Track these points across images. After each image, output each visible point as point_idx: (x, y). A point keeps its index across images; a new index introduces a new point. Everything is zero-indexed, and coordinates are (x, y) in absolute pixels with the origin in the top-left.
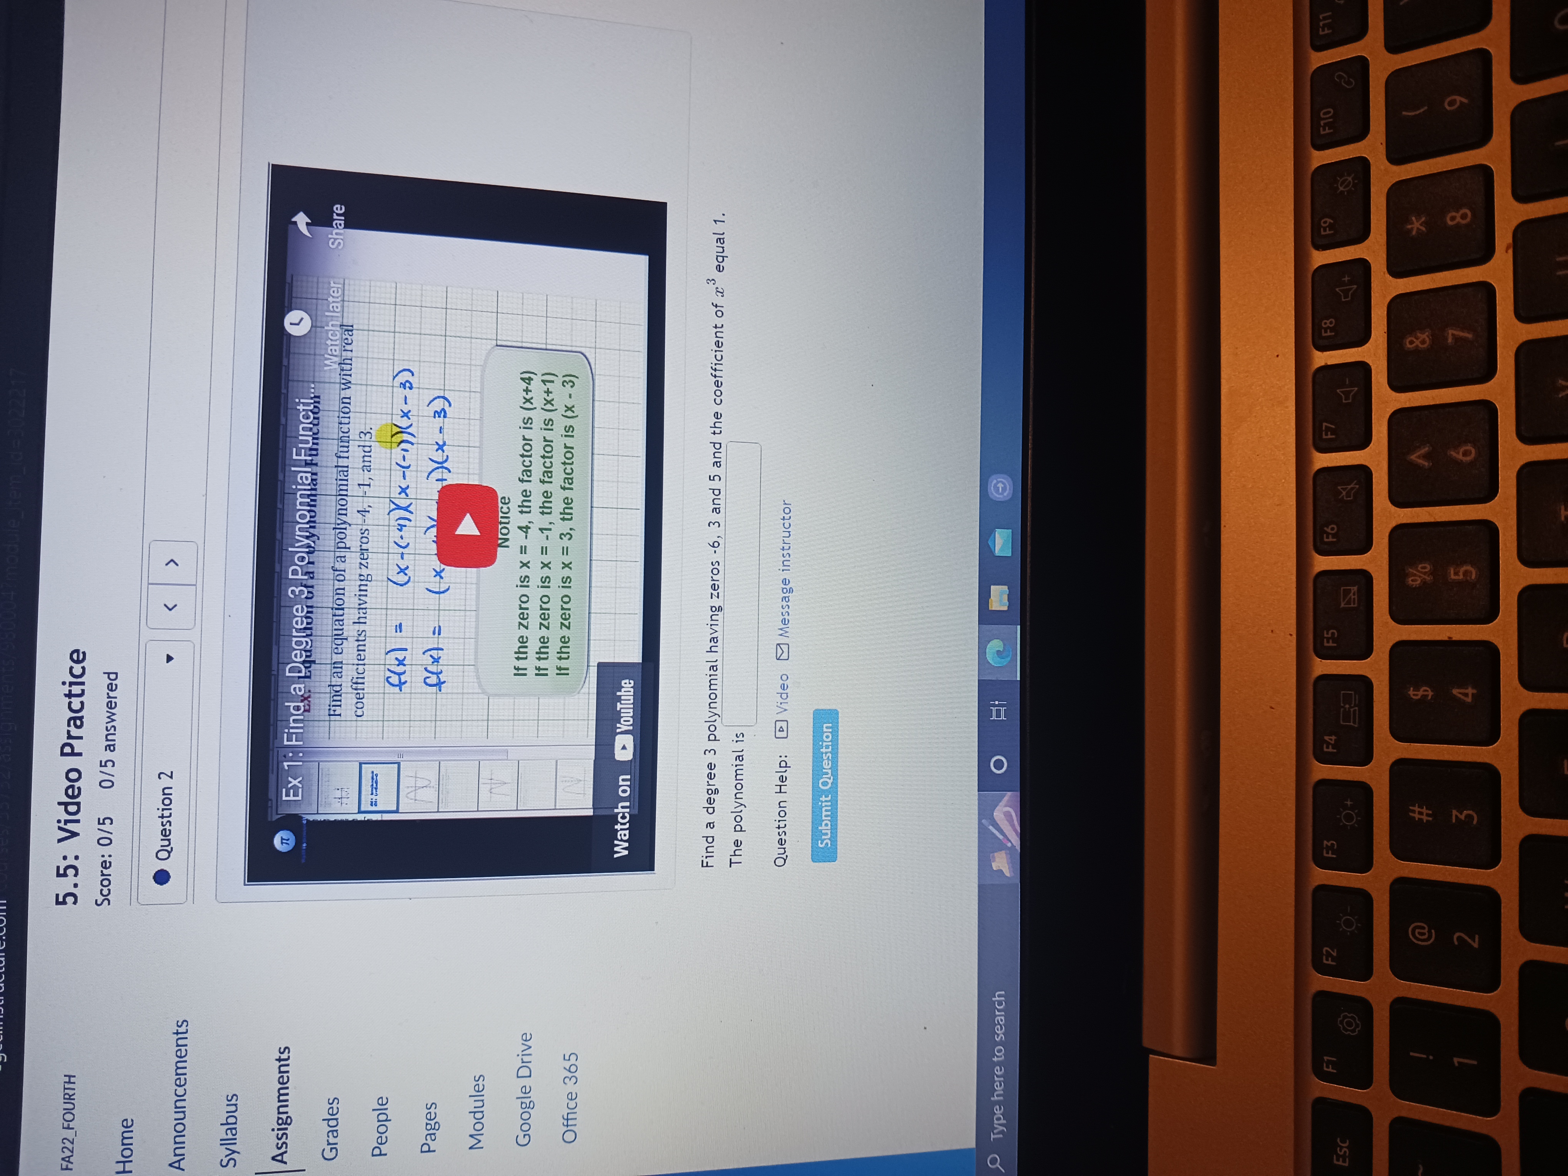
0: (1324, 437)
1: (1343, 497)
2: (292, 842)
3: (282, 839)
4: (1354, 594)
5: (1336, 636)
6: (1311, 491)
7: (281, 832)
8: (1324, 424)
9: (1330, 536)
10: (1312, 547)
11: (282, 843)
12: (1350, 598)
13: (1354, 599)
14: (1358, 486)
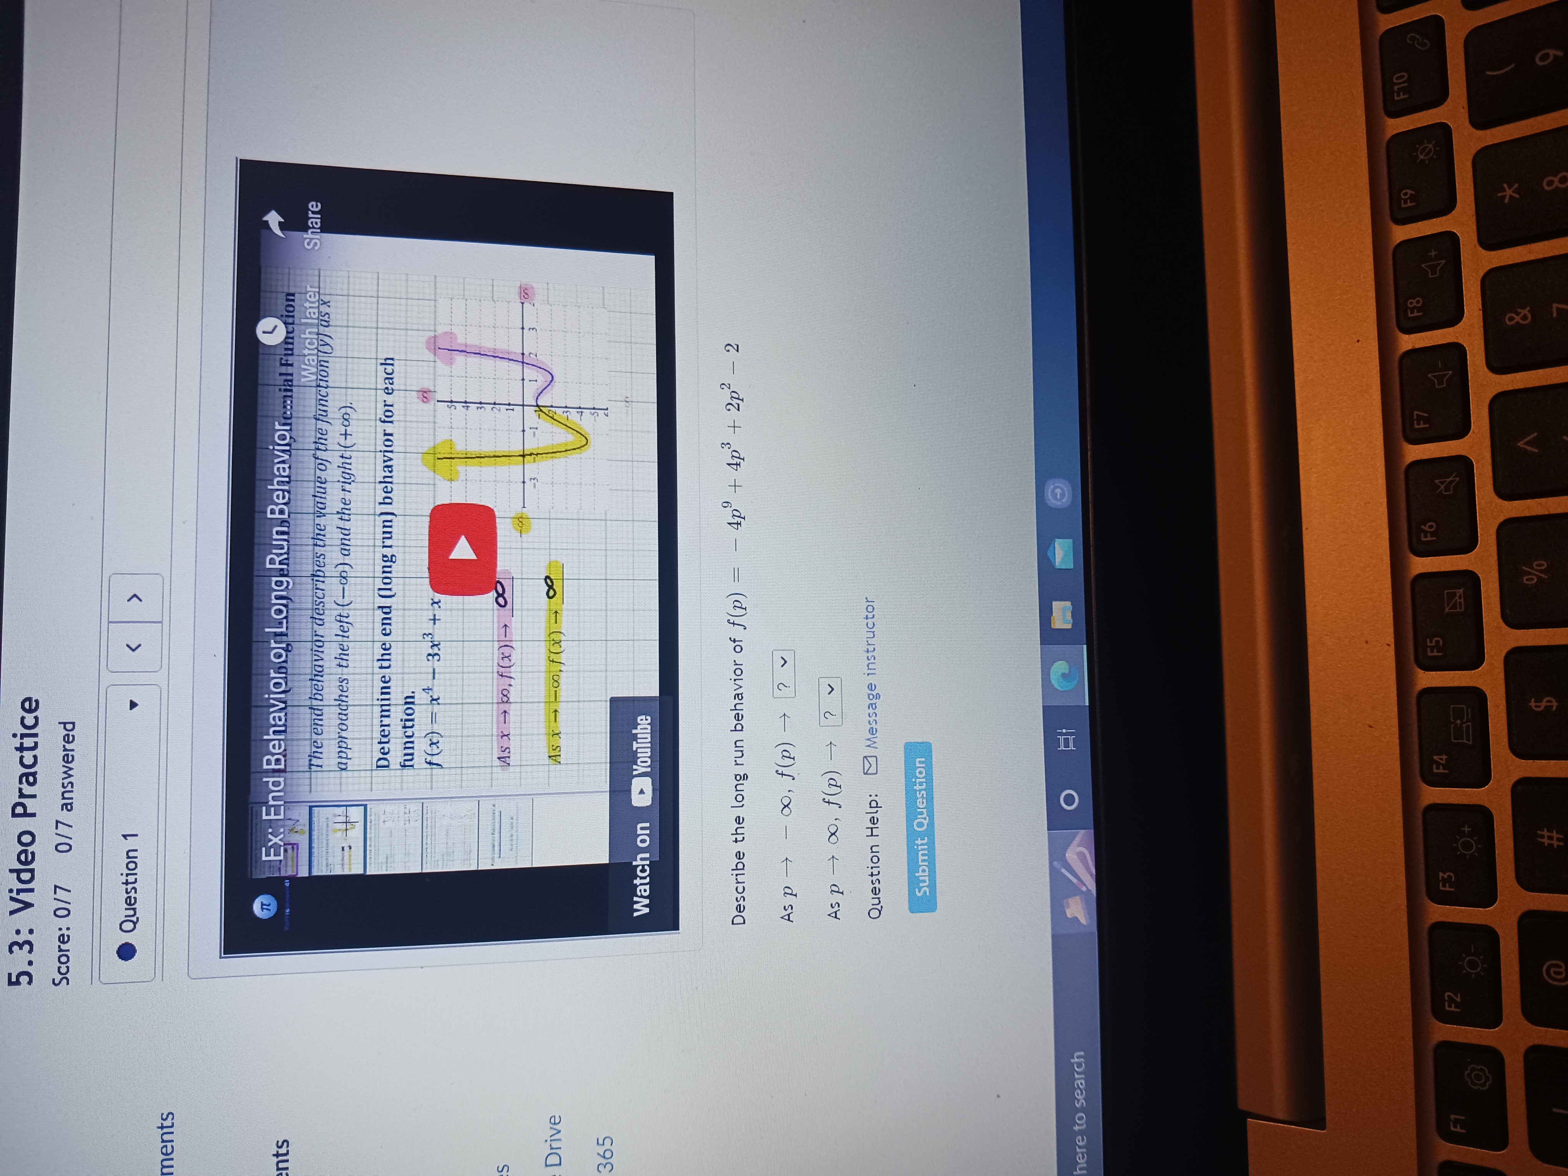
0: (1416, 426)
1: (1442, 491)
2: (274, 908)
3: (262, 904)
4: (1460, 598)
5: (1441, 644)
6: (1403, 487)
7: (261, 896)
8: (1415, 413)
9: (1428, 535)
10: (1408, 548)
11: (262, 909)
12: (1456, 602)
13: (1460, 602)
14: (1458, 479)
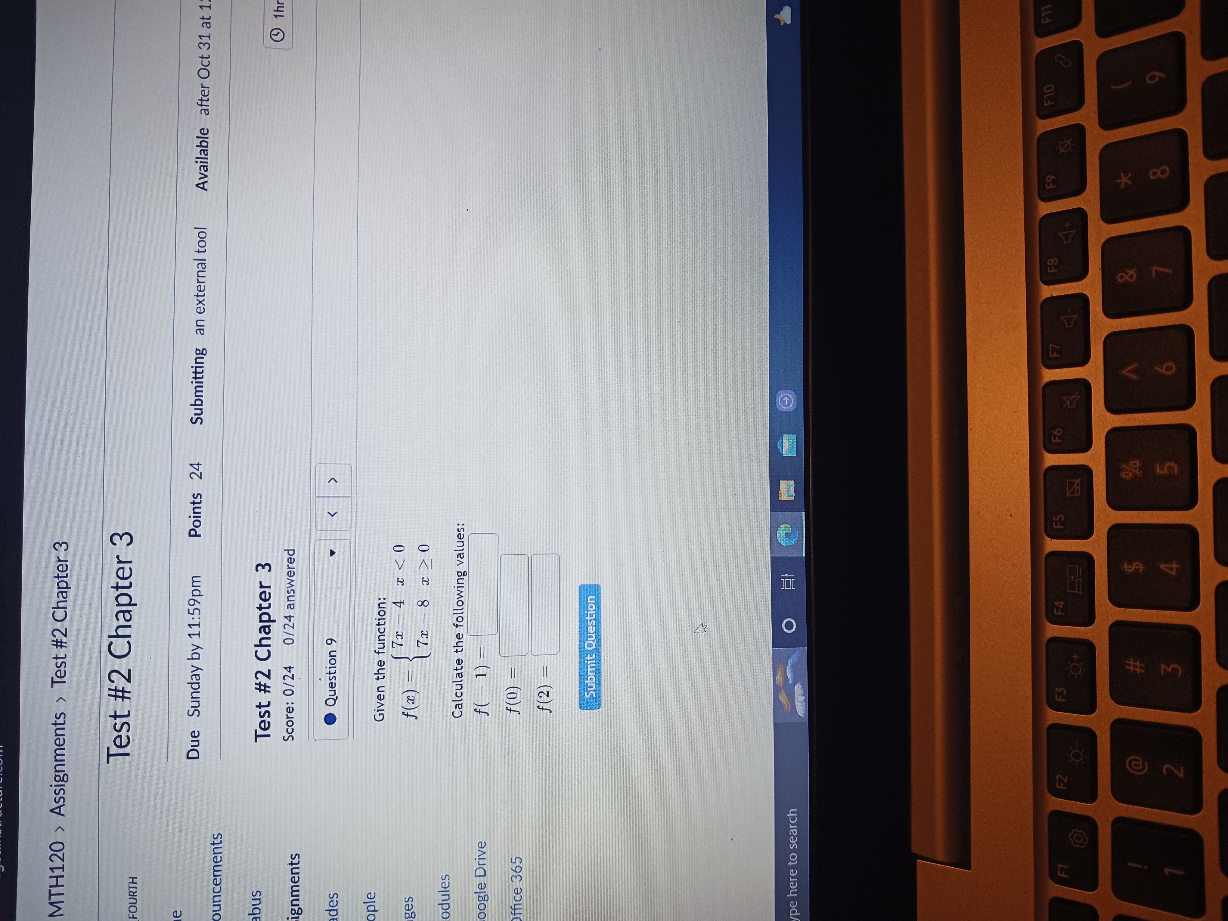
0: (1051, 356)
1: (1067, 405)
4: (1077, 486)
5: (1063, 520)
6: (1038, 401)
8: (1051, 345)
9: (1057, 438)
10: (1042, 447)
12: (1075, 488)
13: (1078, 489)
14: (1079, 397)
